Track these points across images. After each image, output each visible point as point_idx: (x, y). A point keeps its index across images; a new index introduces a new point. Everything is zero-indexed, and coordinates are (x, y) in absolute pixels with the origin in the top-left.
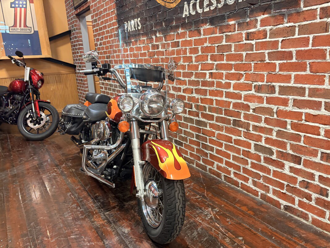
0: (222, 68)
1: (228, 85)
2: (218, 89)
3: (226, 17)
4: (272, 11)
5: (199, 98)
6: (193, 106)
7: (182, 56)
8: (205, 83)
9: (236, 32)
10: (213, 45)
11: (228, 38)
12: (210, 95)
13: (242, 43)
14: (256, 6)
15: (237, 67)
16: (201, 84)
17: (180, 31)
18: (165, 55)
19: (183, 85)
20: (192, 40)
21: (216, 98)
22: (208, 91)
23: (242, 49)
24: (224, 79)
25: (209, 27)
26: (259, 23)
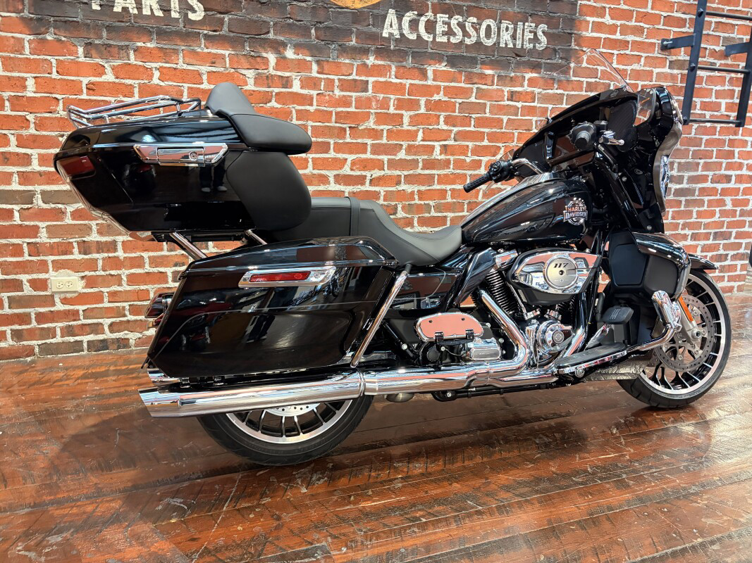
0: (467, 138)
1: (477, 164)
2: (458, 171)
3: (479, 62)
4: (542, 71)
5: (416, 191)
6: (399, 209)
7: (372, 111)
8: (429, 164)
9: (495, 87)
10: (453, 100)
11: (480, 94)
12: (439, 183)
13: (502, 103)
14: (523, 59)
15: (492, 137)
16: (421, 165)
17: (371, 60)
18: (315, 103)
19: (374, 169)
20: (405, 85)
21: (453, 187)
22: (436, 177)
23: (503, 112)
24: (469, 155)
25: (445, 69)
26: (526, 82)
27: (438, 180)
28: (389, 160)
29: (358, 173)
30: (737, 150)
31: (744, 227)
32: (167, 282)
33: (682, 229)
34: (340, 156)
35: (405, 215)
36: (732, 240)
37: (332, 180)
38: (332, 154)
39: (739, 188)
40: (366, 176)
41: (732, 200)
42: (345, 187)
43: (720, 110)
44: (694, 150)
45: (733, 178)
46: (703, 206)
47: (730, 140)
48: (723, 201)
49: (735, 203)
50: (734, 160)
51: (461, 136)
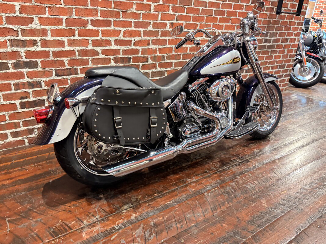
27: (168, 42)
28: (143, 31)
29: (127, 39)
30: (292, 27)
31: (290, 62)
32: (17, 109)
33: (268, 64)
34: (117, 28)
35: (152, 62)
36: (285, 68)
37: (113, 43)
38: (112, 28)
39: (290, 45)
40: (131, 40)
41: (287, 50)
42: (120, 47)
43: (288, 7)
44: (277, 27)
45: (289, 40)
46: (277, 53)
47: (290, 22)
48: (284, 50)
49: (289, 51)
50: (290, 32)
51: (180, 18)
